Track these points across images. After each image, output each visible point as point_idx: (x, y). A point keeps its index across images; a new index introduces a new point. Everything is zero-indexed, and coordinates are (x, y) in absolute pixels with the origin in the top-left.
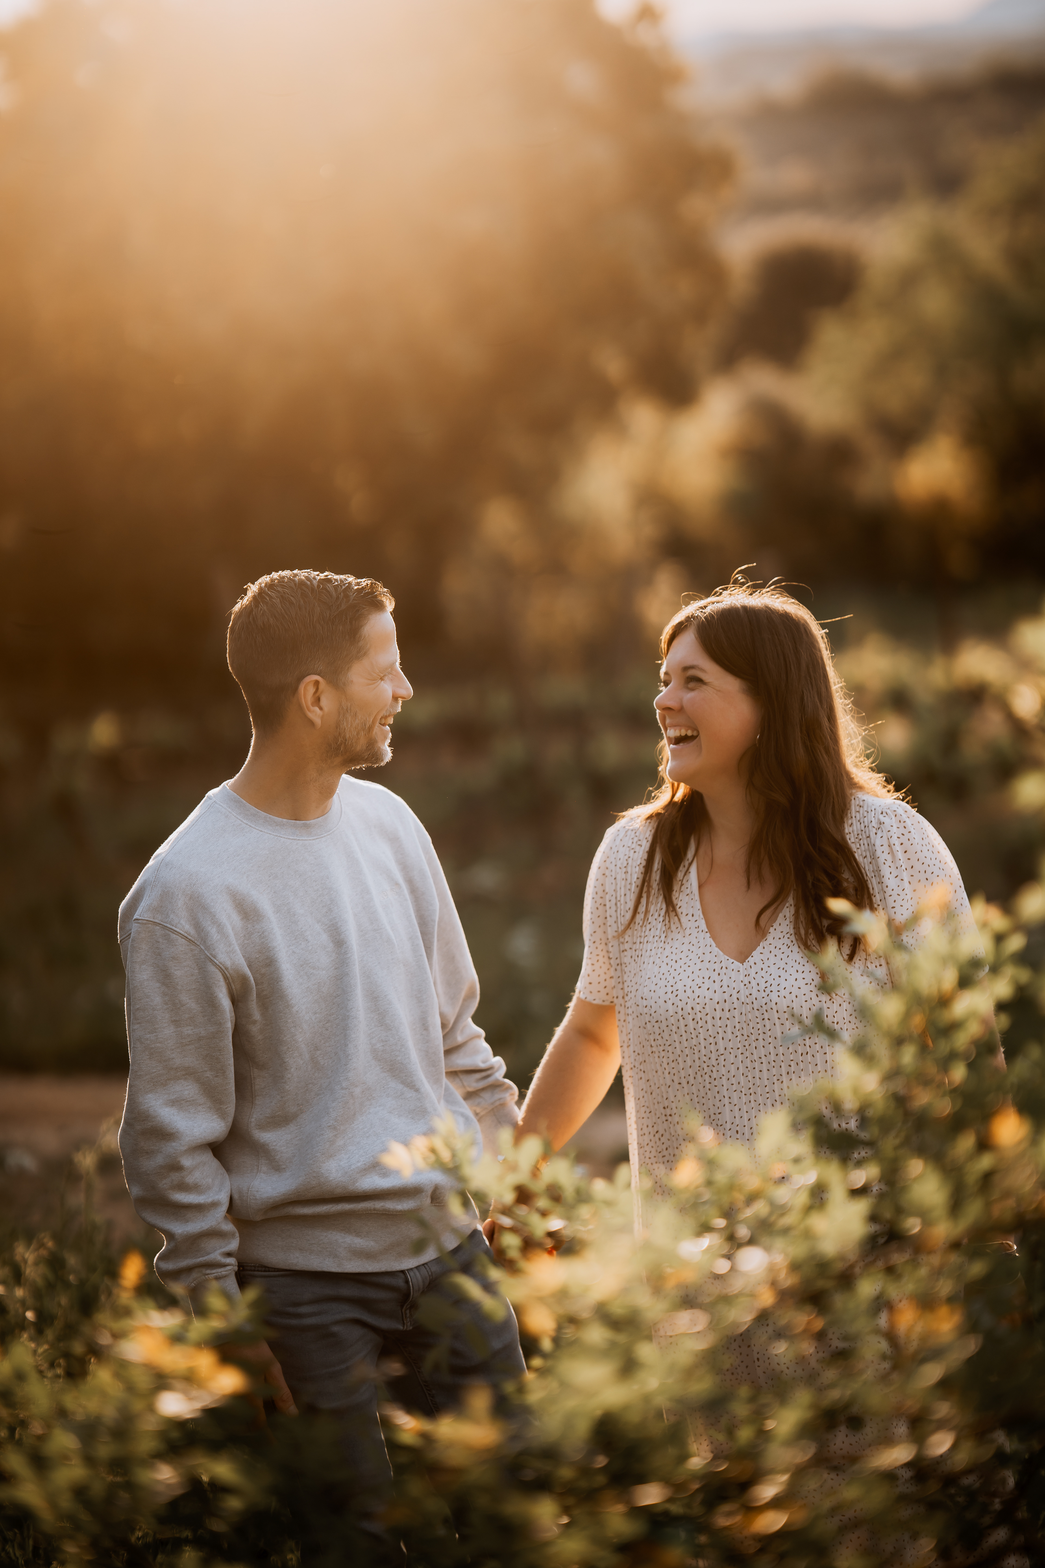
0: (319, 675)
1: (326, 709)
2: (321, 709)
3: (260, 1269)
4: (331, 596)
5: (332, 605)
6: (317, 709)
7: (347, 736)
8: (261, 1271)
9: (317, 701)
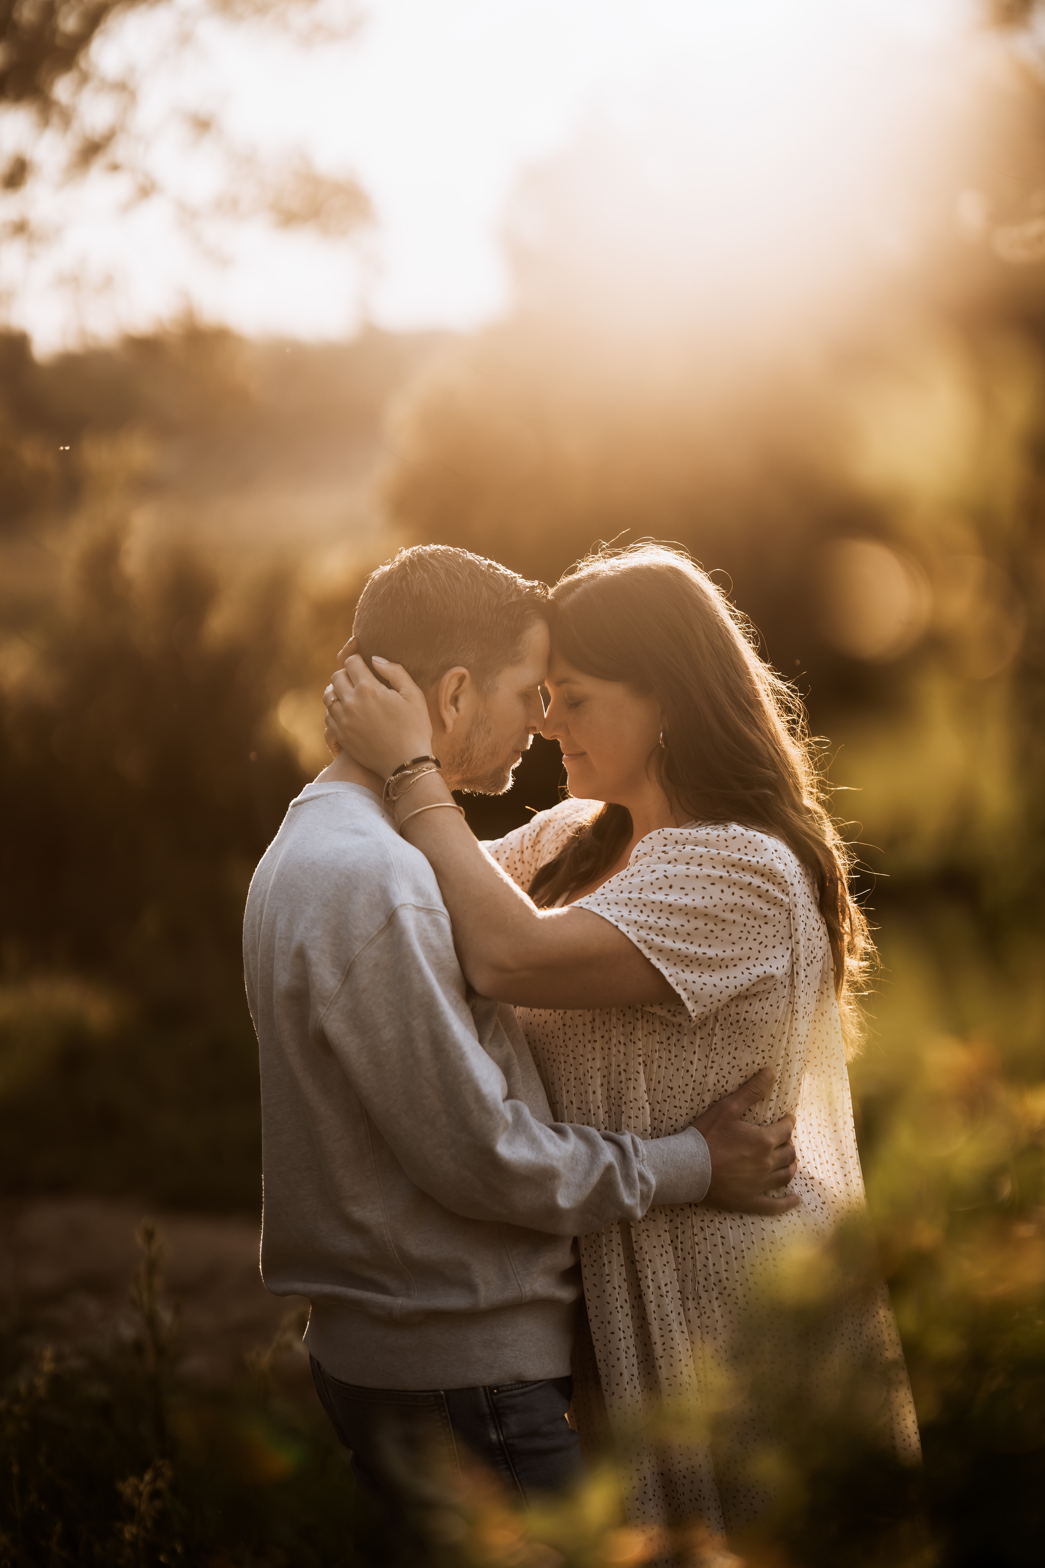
0: (467, 668)
1: (462, 711)
2: (457, 710)
3: (517, 1386)
4: (502, 584)
5: (501, 594)
6: (453, 709)
7: (474, 755)
8: (519, 1389)
9: (455, 700)
